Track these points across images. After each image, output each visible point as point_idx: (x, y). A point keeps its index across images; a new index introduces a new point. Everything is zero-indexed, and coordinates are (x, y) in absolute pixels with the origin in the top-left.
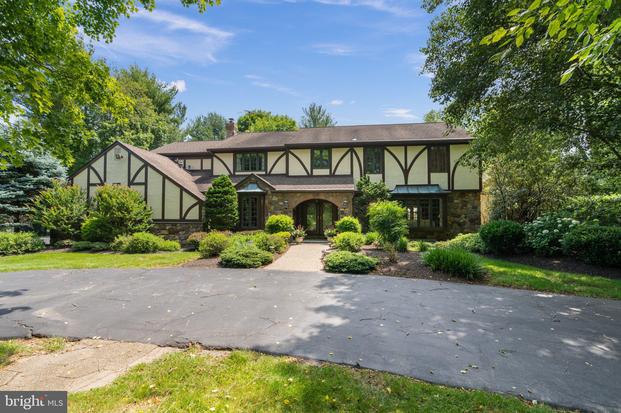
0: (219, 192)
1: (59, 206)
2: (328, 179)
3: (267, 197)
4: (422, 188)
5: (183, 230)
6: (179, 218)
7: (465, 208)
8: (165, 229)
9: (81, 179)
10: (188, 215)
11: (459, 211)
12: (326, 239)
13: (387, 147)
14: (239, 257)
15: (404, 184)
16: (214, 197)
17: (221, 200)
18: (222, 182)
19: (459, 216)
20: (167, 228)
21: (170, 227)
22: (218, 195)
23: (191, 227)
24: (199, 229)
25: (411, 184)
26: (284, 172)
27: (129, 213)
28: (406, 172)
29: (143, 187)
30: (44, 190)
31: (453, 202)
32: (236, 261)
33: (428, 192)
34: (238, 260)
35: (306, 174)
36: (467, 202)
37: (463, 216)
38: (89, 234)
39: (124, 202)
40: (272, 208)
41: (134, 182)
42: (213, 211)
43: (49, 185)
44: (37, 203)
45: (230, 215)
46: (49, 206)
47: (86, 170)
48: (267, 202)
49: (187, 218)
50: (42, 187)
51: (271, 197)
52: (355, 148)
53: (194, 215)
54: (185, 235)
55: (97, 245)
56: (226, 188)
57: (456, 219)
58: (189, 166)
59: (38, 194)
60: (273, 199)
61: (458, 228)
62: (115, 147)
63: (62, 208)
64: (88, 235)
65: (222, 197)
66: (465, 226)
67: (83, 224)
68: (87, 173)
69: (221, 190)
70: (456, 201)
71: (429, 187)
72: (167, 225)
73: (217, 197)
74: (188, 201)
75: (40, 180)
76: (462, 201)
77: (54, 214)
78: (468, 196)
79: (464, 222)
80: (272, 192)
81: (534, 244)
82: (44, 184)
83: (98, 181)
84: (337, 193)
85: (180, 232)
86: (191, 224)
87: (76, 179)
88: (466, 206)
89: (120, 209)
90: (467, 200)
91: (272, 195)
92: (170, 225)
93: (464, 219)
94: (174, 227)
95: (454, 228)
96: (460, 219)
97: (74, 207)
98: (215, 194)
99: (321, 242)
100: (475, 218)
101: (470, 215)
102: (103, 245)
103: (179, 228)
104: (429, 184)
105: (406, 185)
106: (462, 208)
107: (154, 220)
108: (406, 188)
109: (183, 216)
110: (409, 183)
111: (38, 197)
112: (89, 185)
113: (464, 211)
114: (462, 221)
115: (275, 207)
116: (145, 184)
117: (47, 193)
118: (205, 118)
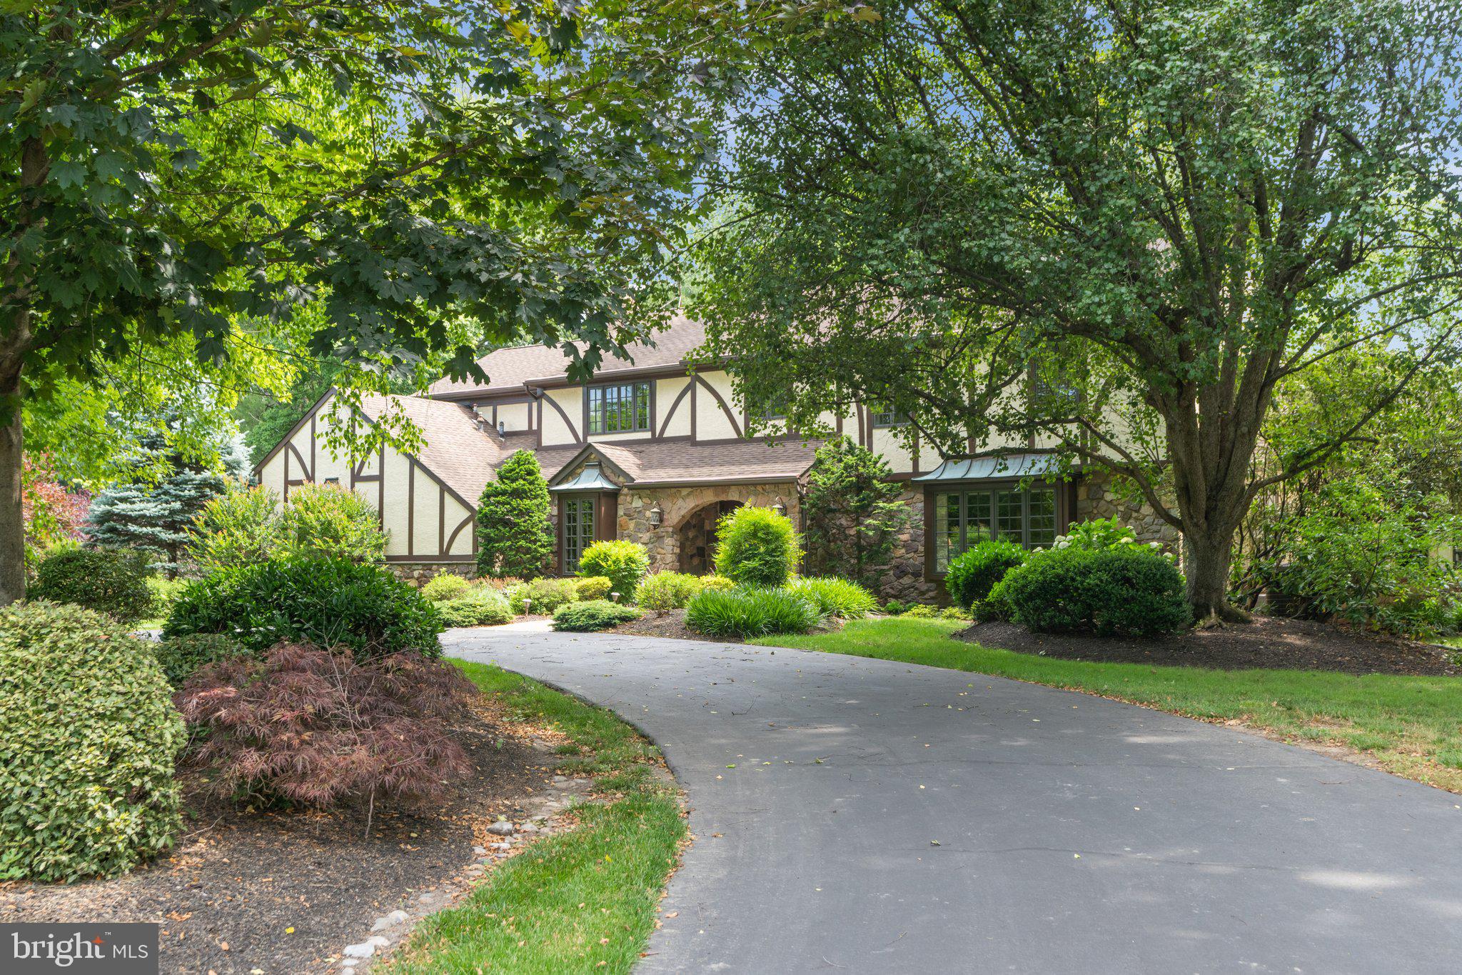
1: (233, 530)
2: (780, 445)
3: (621, 499)
6: (437, 553)
9: (274, 471)
10: (454, 545)
15: (966, 451)
20: (416, 574)
26: (687, 432)
27: (337, 542)
29: (376, 484)
30: (212, 499)
31: (1102, 498)
35: (735, 436)
36: (1142, 497)
39: (331, 518)
40: (632, 525)
41: (362, 475)
43: (218, 487)
44: (200, 525)
45: (522, 543)
46: (217, 529)
47: (283, 451)
48: (621, 512)
49: (452, 551)
50: (207, 491)
51: (629, 499)
53: (464, 544)
58: (503, 424)
59: (202, 507)
60: (634, 505)
63: (237, 533)
68: (283, 458)
71: (1028, 458)
72: (417, 567)
74: (456, 514)
75: (205, 480)
76: (1127, 496)
77: (224, 544)
80: (630, 488)
82: (211, 487)
83: (301, 476)
84: (763, 484)
86: (458, 563)
87: (266, 471)
89: (322, 534)
91: (631, 495)
92: (421, 567)
97: (257, 532)
104: (1030, 451)
105: (971, 455)
107: (389, 558)
109: (445, 547)
111: (202, 512)
112: (288, 483)
115: (637, 524)
116: (380, 478)
117: (216, 504)
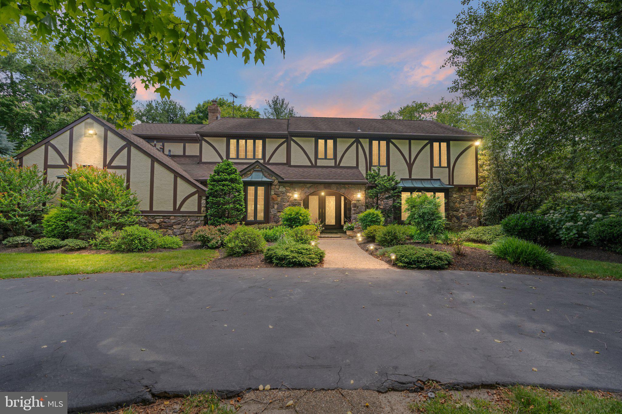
0: (226, 180)
2: (334, 170)
3: (273, 187)
4: (425, 182)
5: (179, 224)
6: (172, 210)
7: (463, 202)
8: (155, 223)
9: (34, 159)
10: (184, 205)
11: (457, 205)
12: (345, 232)
13: (392, 140)
14: (293, 255)
15: (408, 178)
16: (220, 185)
17: (229, 188)
18: (227, 169)
19: (457, 210)
20: (158, 221)
21: (162, 220)
22: (224, 183)
23: (189, 220)
24: (199, 222)
25: (415, 178)
26: (286, 161)
28: (410, 166)
29: (125, 171)
31: (452, 196)
32: (292, 259)
33: (431, 186)
34: (294, 257)
35: (310, 165)
36: (465, 196)
37: (461, 210)
38: (55, 228)
39: (107, 188)
40: (279, 199)
41: (112, 165)
42: (219, 201)
47: (42, 148)
48: (273, 193)
49: (182, 209)
51: (277, 187)
52: (360, 139)
53: (191, 205)
54: (181, 230)
55: (70, 242)
56: (233, 176)
57: (455, 212)
58: (170, 151)
60: (280, 190)
61: (457, 221)
62: (86, 121)
64: (53, 230)
65: (229, 186)
66: (463, 220)
67: (46, 216)
68: (44, 151)
69: (228, 177)
70: (455, 196)
71: (432, 181)
72: (158, 217)
73: (224, 185)
74: (184, 190)
76: (460, 196)
78: (465, 191)
79: (462, 215)
80: (279, 182)
81: (561, 236)
83: (60, 163)
84: (349, 184)
85: (174, 226)
86: (189, 216)
87: (27, 158)
88: (463, 201)
89: (102, 197)
90: (464, 195)
91: (279, 186)
92: (161, 217)
93: (462, 213)
94: (166, 220)
95: (453, 221)
96: (458, 213)
98: (221, 182)
99: (333, 236)
100: (471, 212)
101: (467, 209)
102: (80, 243)
103: (173, 221)
104: (431, 179)
105: (410, 179)
106: (460, 203)
107: (142, 212)
108: (410, 181)
109: (177, 207)
110: (412, 178)
112: (47, 166)
113: (462, 205)
114: (460, 215)
115: (282, 199)
116: (128, 168)
118: (158, 102)
